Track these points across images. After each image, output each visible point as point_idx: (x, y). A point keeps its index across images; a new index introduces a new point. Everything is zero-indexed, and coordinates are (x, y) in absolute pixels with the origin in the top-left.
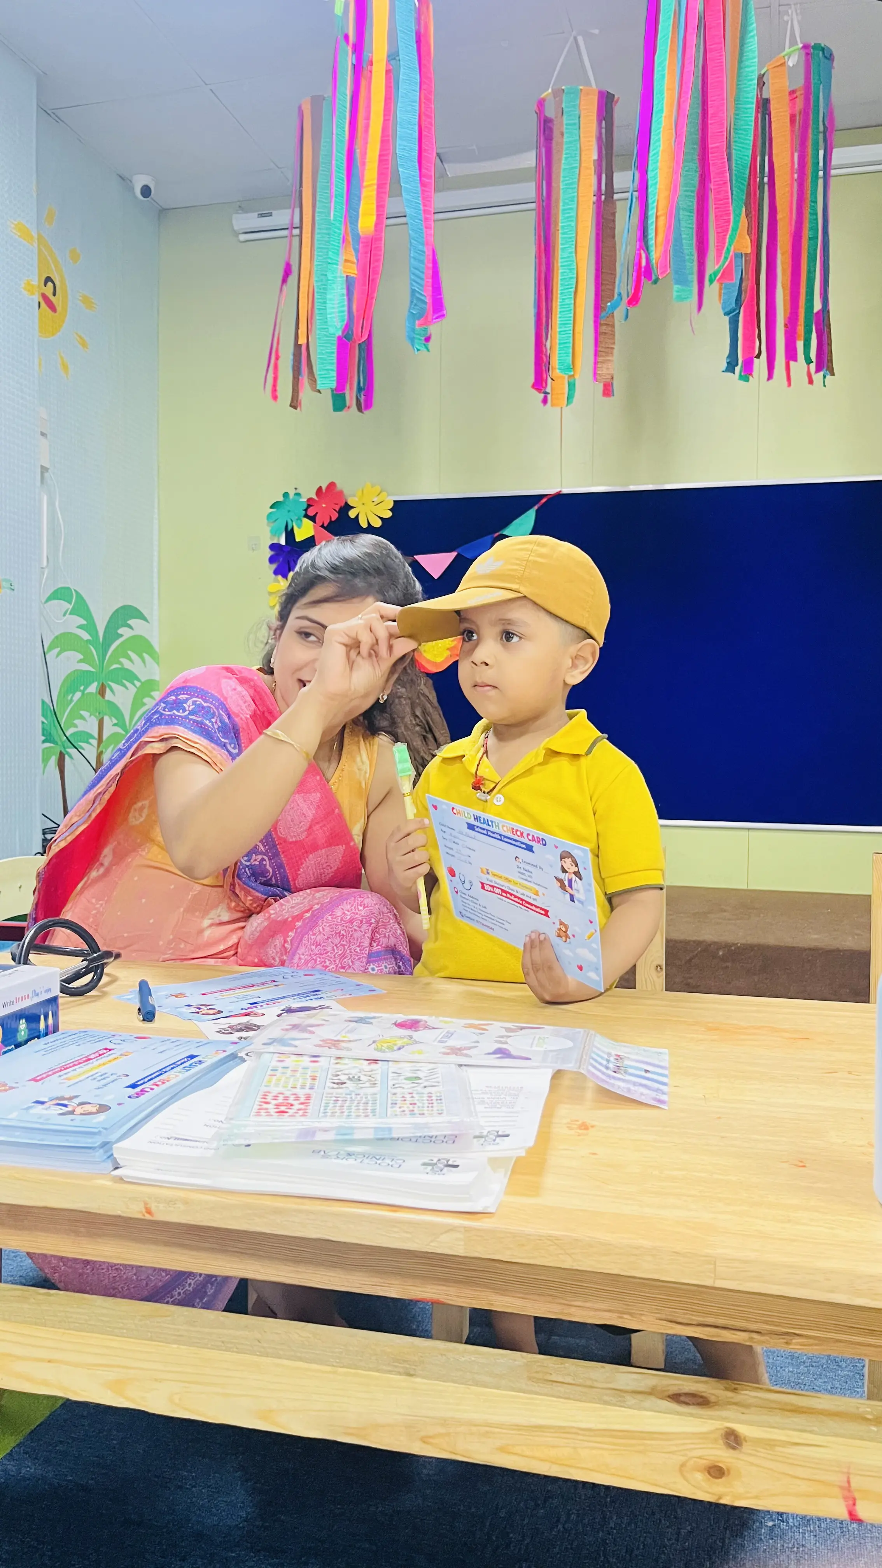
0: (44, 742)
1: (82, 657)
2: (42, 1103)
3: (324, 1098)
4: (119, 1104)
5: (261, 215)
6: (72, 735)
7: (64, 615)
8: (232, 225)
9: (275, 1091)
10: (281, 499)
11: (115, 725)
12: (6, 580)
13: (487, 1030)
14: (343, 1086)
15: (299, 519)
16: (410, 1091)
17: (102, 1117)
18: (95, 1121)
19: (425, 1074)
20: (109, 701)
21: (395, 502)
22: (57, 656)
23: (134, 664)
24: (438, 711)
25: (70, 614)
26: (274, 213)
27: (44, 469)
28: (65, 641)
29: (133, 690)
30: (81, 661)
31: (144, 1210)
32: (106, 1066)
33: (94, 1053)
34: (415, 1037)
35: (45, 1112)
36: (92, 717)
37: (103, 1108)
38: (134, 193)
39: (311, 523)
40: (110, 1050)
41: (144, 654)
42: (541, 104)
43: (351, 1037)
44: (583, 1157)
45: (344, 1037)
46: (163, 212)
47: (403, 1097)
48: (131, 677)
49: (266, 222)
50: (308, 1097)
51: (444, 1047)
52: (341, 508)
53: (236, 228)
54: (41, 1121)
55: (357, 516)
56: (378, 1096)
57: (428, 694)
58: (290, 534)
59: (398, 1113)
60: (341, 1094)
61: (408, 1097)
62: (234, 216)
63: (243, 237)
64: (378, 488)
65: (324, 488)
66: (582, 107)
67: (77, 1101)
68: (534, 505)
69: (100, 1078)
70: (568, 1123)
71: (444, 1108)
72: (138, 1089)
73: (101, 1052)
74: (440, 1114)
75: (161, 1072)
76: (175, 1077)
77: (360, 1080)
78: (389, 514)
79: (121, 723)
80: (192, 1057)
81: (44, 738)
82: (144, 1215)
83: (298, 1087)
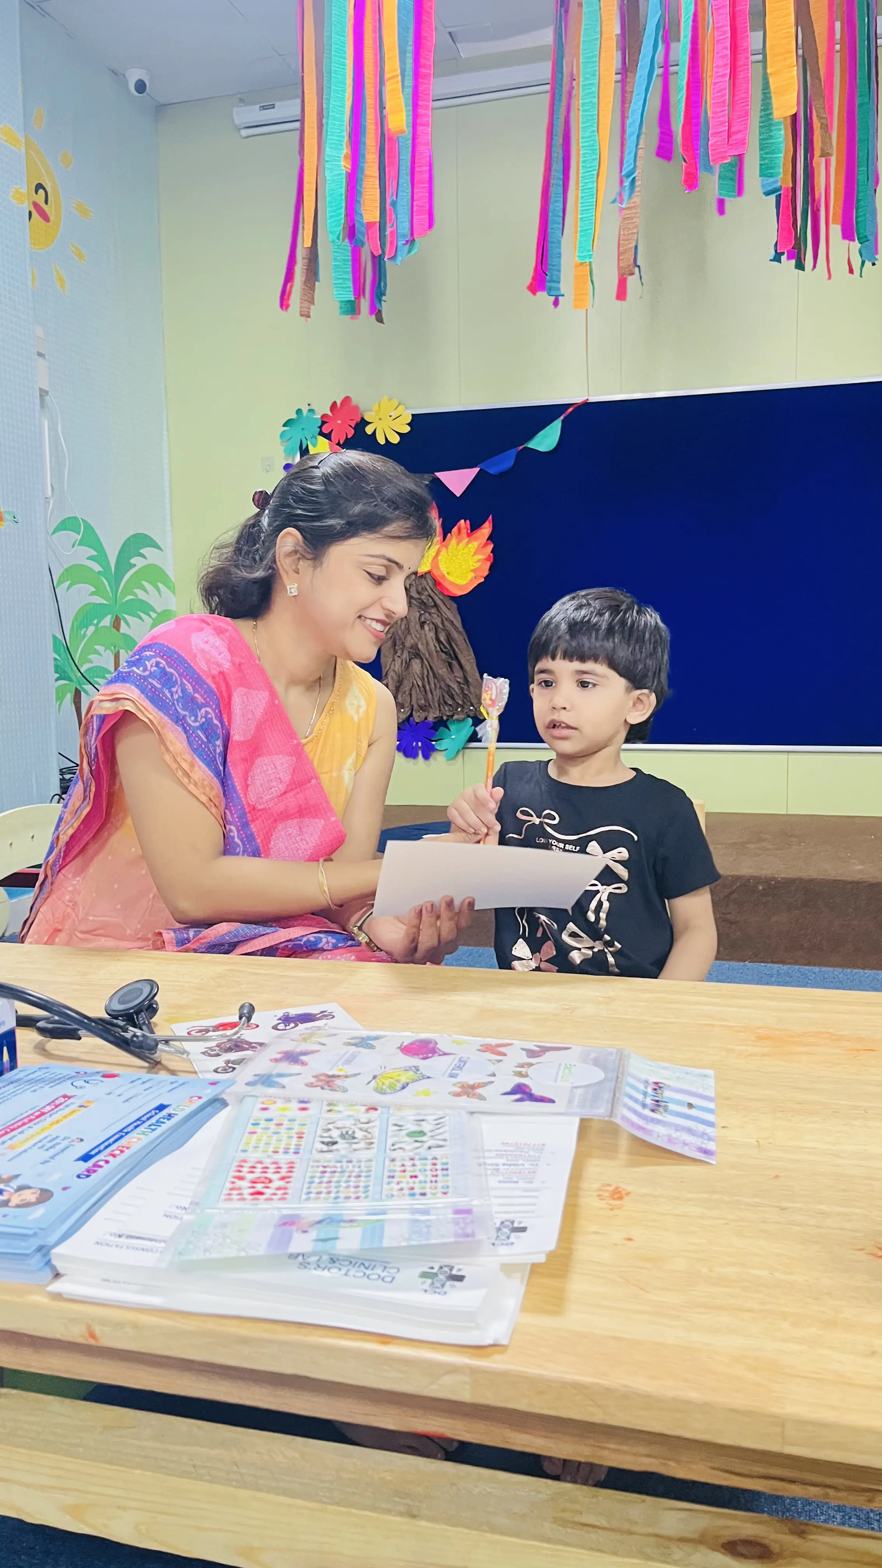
0: (57, 680)
1: (94, 590)
3: (310, 1169)
4: (65, 1189)
5: (264, 108)
6: (87, 670)
7: (73, 546)
8: (233, 120)
9: (253, 1157)
10: (294, 416)
12: (9, 512)
13: (505, 1055)
14: (334, 1147)
15: (313, 437)
16: (411, 1154)
17: (41, 1209)
18: (31, 1217)
19: (431, 1127)
20: (124, 634)
21: (412, 415)
22: (68, 590)
23: (149, 594)
24: (463, 635)
25: (79, 545)
26: (277, 104)
27: (43, 393)
28: (76, 574)
29: (149, 621)
30: (92, 594)
31: (87, 1334)
32: (61, 1124)
33: (49, 1104)
34: (422, 1070)
36: (108, 651)
37: (45, 1195)
38: (128, 89)
39: (327, 441)
40: (69, 1097)
41: (159, 584)
43: (349, 1070)
44: (616, 1245)
45: (341, 1070)
46: (160, 109)
47: (403, 1165)
48: (146, 608)
49: (267, 116)
50: (291, 1169)
51: (454, 1085)
52: (357, 424)
53: (237, 123)
55: (374, 432)
56: (374, 1163)
57: (452, 619)
59: (395, 1193)
60: (329, 1161)
61: (408, 1163)
62: (235, 110)
63: (244, 133)
64: (395, 402)
65: (338, 403)
67: (15, 1184)
68: (561, 415)
69: (49, 1145)
70: (599, 1190)
71: (450, 1184)
72: (90, 1163)
73: (57, 1102)
74: (445, 1193)
75: (122, 1133)
76: (137, 1140)
77: (354, 1138)
78: (406, 429)
80: (161, 1108)
81: (58, 675)
82: (88, 1340)
83: (281, 1150)
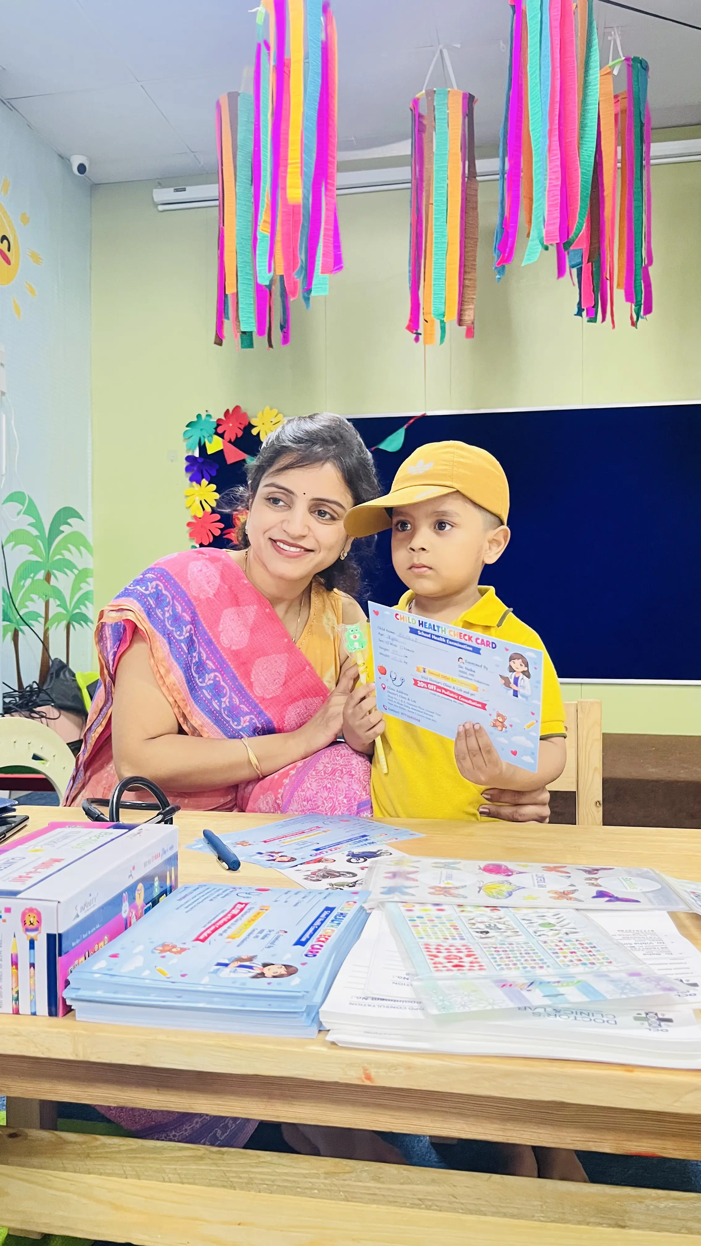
0: (4, 620)
1: (32, 549)
2: (226, 965)
3: (484, 949)
5: (177, 190)
6: (25, 614)
7: (18, 514)
8: (153, 198)
9: (431, 942)
10: (195, 419)
11: (58, 606)
13: (568, 873)
14: (488, 935)
15: (210, 436)
16: (557, 938)
17: (295, 980)
20: (53, 586)
22: (12, 549)
23: (72, 555)
25: (24, 513)
26: (188, 188)
27: (2, 394)
28: (17, 537)
29: (72, 576)
30: (31, 553)
31: (363, 1076)
32: (256, 922)
34: (513, 882)
35: (233, 975)
36: (40, 599)
38: (72, 171)
39: (220, 439)
40: (246, 904)
41: (81, 548)
42: (416, 102)
43: (454, 883)
45: (449, 884)
46: (94, 187)
47: (556, 945)
48: (70, 565)
49: (181, 196)
50: (468, 949)
51: (548, 892)
52: (245, 427)
53: (156, 200)
54: (237, 985)
55: (259, 434)
58: (203, 448)
60: (495, 944)
62: (155, 190)
63: (161, 208)
64: (275, 411)
65: (231, 411)
66: (449, 105)
67: (258, 962)
68: (405, 425)
69: (261, 935)
72: (308, 946)
73: (239, 907)
74: (610, 962)
75: (314, 926)
76: (332, 931)
77: (499, 929)
79: (63, 605)
80: (330, 909)
82: (364, 1082)
83: (449, 937)
